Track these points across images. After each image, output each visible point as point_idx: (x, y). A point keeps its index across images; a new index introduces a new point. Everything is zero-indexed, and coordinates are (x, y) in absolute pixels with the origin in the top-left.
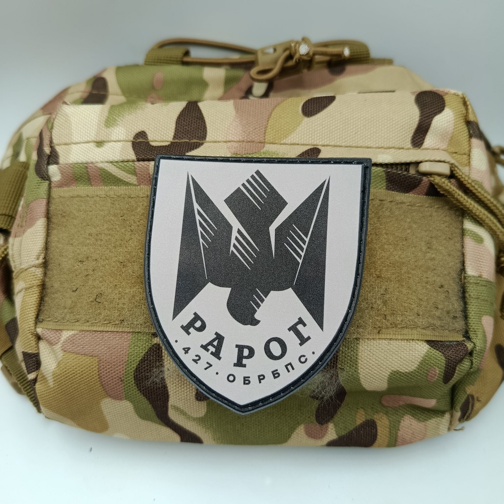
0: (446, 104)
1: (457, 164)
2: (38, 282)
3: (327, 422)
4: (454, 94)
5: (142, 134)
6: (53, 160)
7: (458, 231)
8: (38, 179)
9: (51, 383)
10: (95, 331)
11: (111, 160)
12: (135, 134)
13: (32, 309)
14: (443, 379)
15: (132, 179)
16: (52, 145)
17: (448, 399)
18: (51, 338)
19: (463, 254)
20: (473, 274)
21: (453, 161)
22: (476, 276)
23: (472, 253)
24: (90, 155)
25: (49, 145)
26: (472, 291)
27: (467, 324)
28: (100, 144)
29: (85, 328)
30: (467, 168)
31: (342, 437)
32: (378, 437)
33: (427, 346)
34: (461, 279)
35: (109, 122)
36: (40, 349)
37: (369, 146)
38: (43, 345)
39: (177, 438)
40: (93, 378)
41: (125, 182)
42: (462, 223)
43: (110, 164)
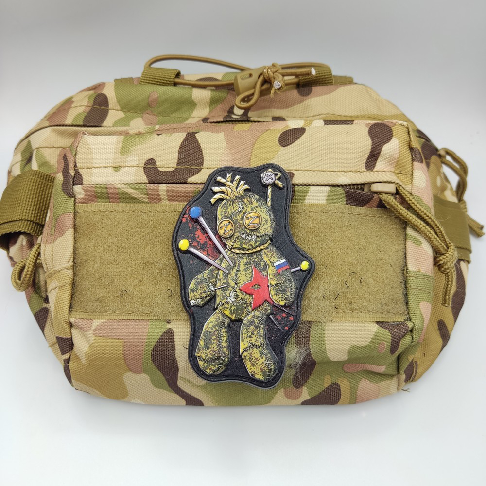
0: (394, 134)
1: (401, 184)
2: (69, 281)
3: (302, 385)
4: (401, 125)
5: (151, 162)
6: (77, 180)
7: (402, 236)
8: (65, 196)
9: (84, 361)
10: (120, 319)
11: (127, 182)
12: (145, 161)
13: (66, 303)
14: (391, 351)
15: (145, 198)
16: (76, 168)
17: (395, 365)
18: (83, 325)
19: (406, 254)
20: (413, 269)
21: (398, 181)
22: (416, 272)
23: (412, 253)
24: (109, 178)
25: (73, 169)
26: (412, 283)
27: (408, 308)
28: (117, 168)
29: (112, 318)
30: (410, 186)
31: (313, 398)
32: (342, 396)
33: (377, 326)
34: (403, 274)
35: (124, 150)
36: (73, 335)
37: (332, 170)
38: (74, 331)
39: (183, 402)
40: (119, 357)
41: (138, 199)
42: (405, 228)
43: (127, 186)
